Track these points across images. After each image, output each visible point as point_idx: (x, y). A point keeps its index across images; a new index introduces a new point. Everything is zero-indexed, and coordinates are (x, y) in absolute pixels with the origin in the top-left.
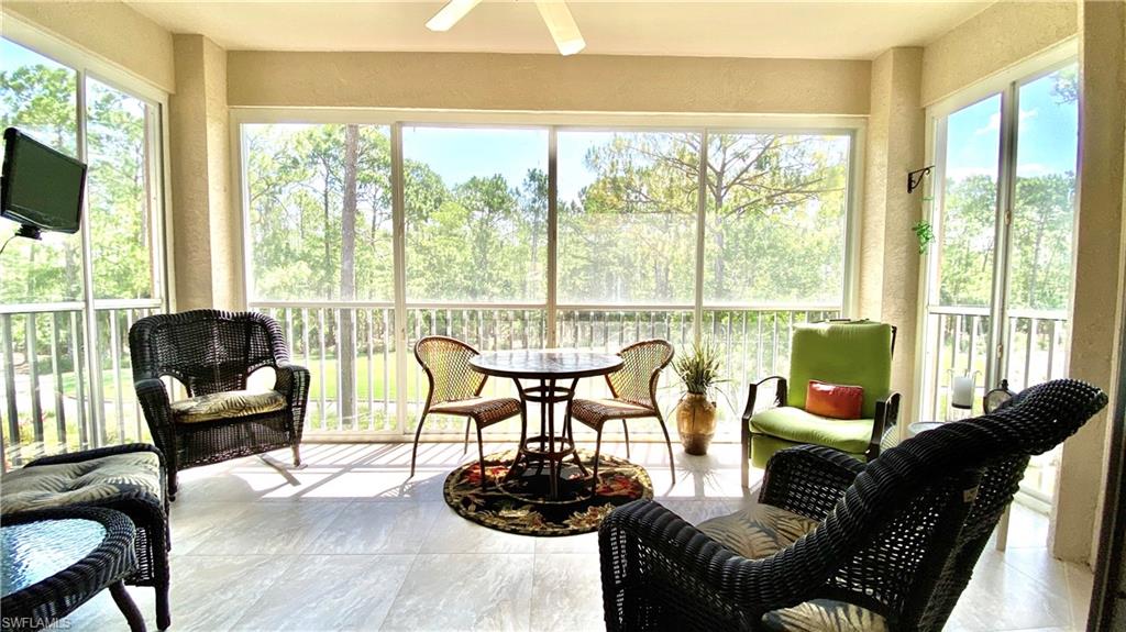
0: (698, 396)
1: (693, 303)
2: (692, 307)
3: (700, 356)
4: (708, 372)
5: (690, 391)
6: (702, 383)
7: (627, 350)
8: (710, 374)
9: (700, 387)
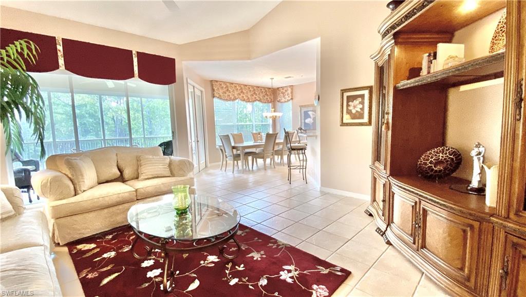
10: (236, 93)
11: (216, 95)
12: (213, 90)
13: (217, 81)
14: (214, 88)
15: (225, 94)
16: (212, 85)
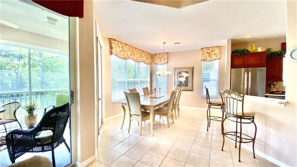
0: (31, 114)
1: (29, 91)
2: (29, 92)
3: (31, 104)
4: (34, 108)
5: (29, 113)
6: (32, 111)
7: (4, 106)
8: (35, 108)
9: (31, 112)
10: (129, 53)
11: (113, 52)
12: (111, 47)
13: (115, 40)
14: (113, 46)
15: (121, 53)
16: (110, 43)
